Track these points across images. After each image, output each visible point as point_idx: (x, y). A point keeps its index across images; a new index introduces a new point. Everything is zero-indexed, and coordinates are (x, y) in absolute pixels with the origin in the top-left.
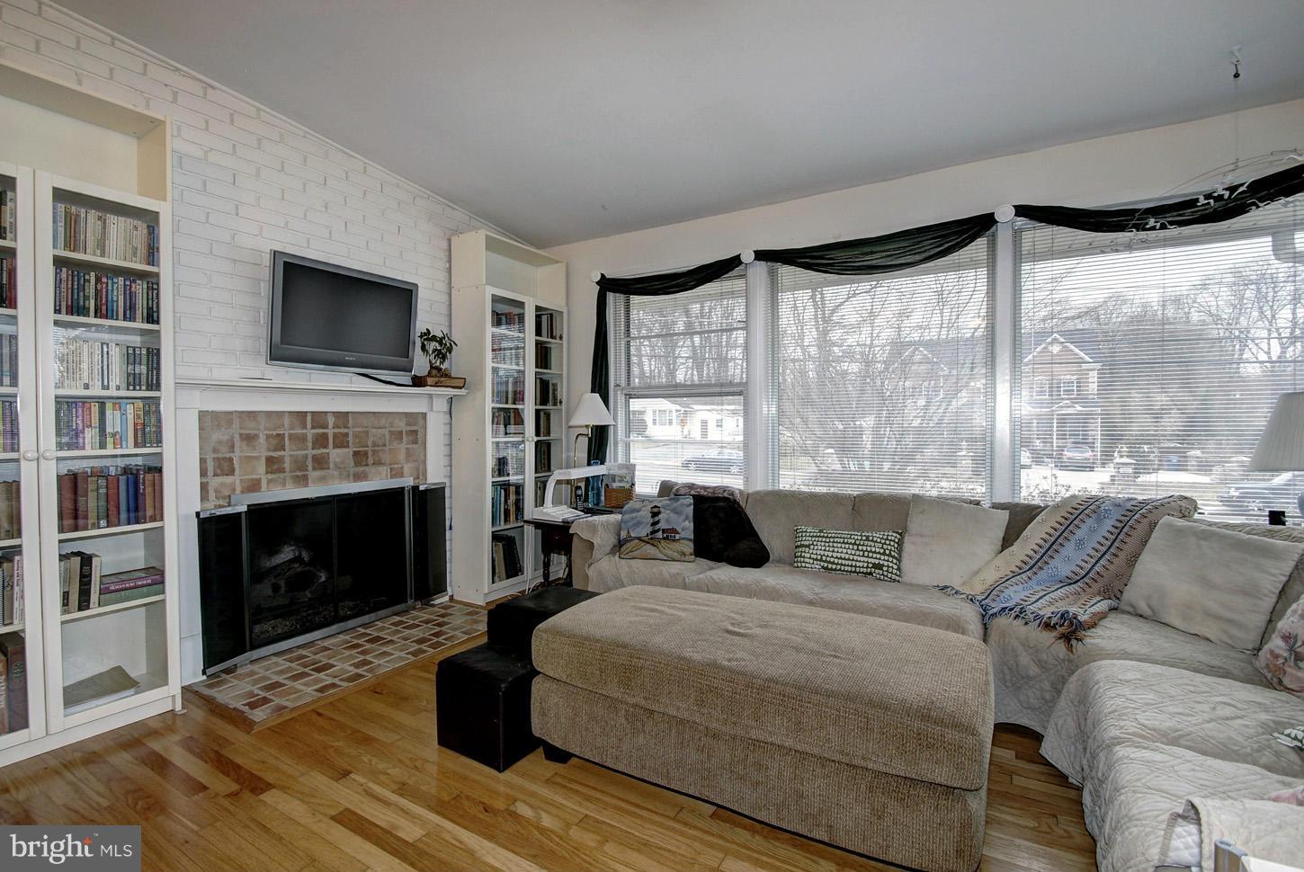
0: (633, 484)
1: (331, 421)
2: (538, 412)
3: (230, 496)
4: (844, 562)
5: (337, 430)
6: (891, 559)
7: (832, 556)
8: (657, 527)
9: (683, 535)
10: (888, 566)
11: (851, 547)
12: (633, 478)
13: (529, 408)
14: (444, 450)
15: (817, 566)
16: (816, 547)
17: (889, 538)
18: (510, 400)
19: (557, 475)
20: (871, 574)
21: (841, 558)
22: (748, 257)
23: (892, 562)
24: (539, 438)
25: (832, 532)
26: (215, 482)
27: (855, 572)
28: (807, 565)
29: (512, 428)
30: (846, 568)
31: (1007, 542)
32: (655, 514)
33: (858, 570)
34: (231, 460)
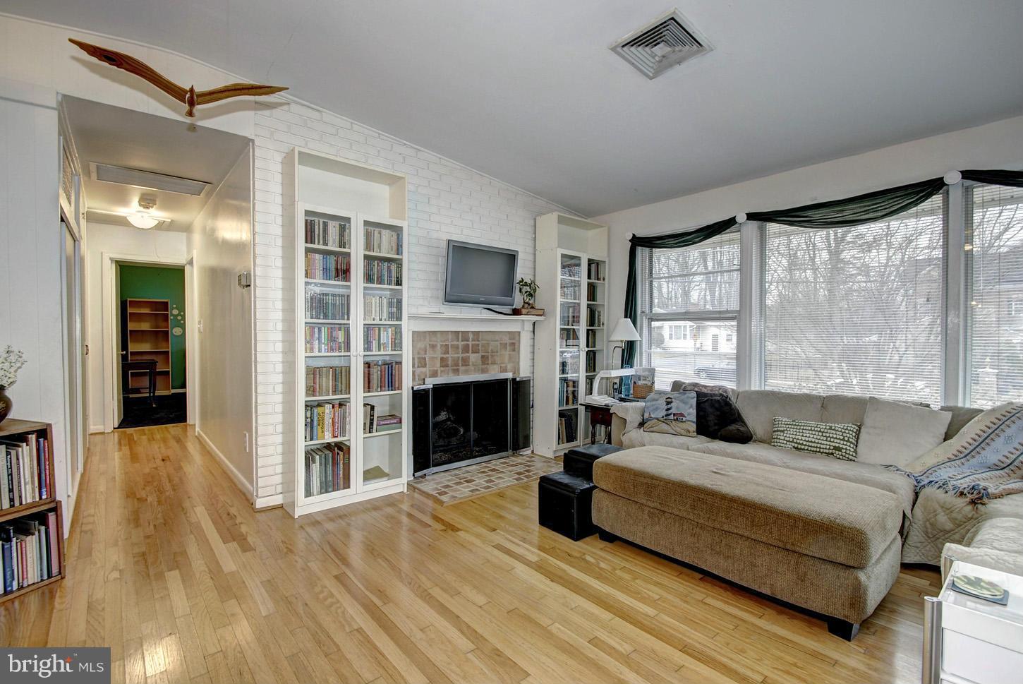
0: (653, 383)
1: (471, 337)
2: (588, 330)
3: (424, 379)
4: (810, 444)
5: (473, 343)
6: (848, 444)
7: (802, 440)
8: (670, 412)
9: (688, 418)
10: (846, 449)
11: (817, 433)
12: (653, 378)
13: (582, 328)
14: (530, 356)
15: (789, 445)
16: (789, 432)
17: (849, 428)
18: (570, 324)
19: (601, 374)
20: (832, 454)
21: (808, 441)
22: (741, 218)
23: (850, 446)
24: (589, 349)
25: (803, 422)
26: (419, 370)
27: (819, 452)
28: (782, 445)
29: (571, 342)
30: (812, 449)
31: (947, 437)
32: (668, 403)
33: (822, 450)
34: (425, 359)
